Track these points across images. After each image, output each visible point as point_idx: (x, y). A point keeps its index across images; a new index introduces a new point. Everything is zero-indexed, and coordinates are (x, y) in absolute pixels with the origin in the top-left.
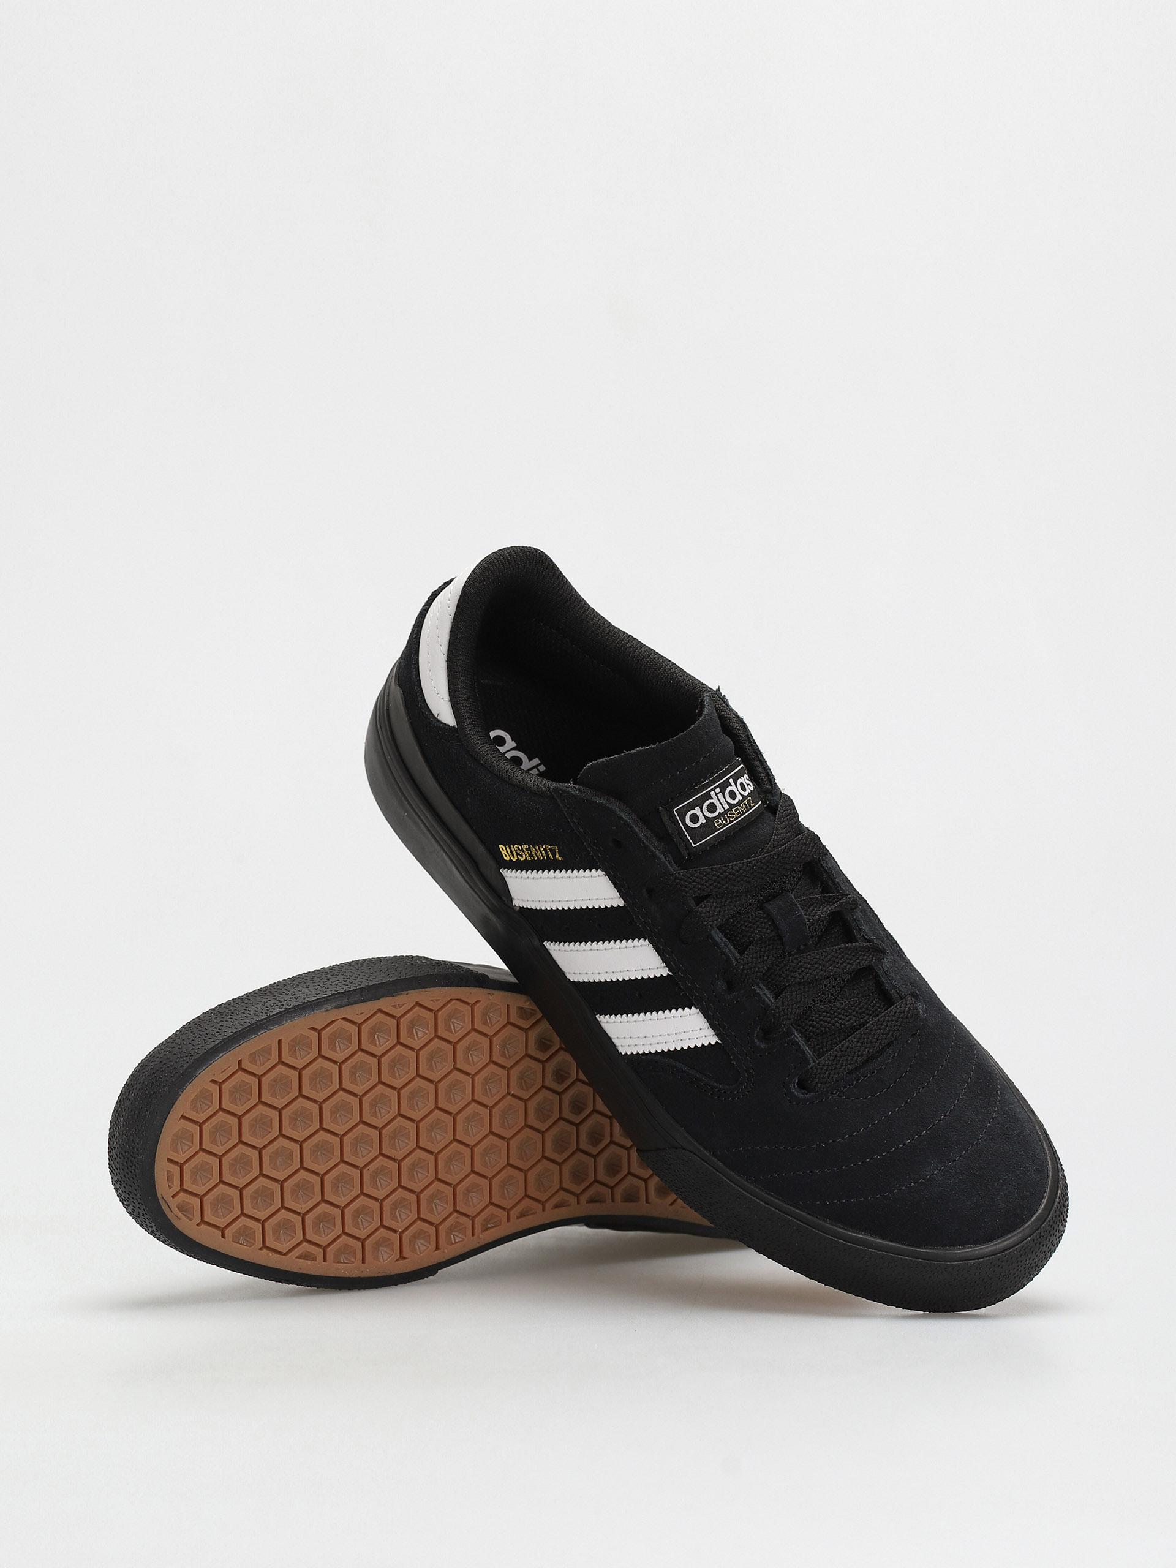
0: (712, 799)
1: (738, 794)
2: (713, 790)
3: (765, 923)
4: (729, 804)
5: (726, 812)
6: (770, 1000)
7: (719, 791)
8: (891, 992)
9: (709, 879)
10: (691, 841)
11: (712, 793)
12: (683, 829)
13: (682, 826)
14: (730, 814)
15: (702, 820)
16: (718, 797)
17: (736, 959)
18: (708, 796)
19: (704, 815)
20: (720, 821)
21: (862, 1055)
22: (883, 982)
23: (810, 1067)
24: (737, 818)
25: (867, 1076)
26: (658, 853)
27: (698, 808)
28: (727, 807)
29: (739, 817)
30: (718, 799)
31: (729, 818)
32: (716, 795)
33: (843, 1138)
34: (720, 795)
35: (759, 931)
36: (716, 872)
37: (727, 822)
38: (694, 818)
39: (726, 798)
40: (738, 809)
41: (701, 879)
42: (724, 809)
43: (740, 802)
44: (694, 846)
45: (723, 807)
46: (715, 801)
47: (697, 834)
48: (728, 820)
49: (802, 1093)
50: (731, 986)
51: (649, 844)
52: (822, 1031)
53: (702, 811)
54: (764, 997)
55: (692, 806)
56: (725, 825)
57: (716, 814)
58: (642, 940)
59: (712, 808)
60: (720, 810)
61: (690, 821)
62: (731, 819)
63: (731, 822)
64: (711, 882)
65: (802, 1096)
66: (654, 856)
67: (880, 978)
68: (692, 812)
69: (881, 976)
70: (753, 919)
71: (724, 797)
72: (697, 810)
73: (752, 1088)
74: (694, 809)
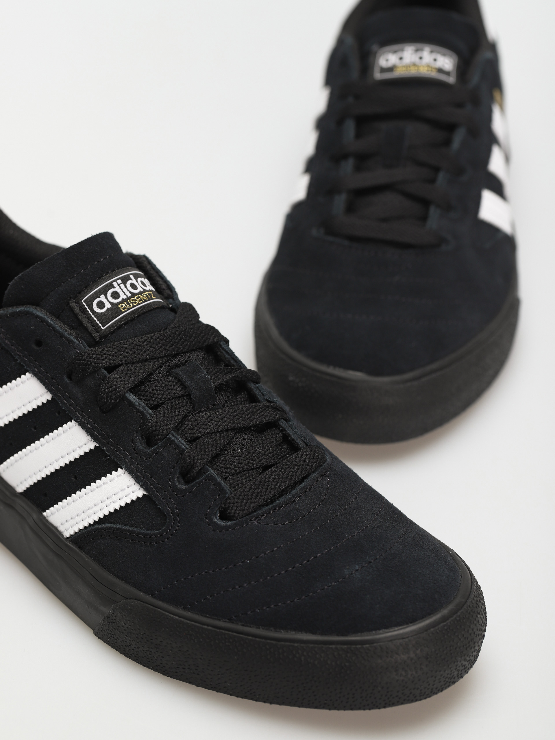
0: (115, 288)
1: (138, 286)
2: (115, 281)
3: (174, 386)
4: (130, 292)
5: (128, 298)
6: (185, 446)
7: (121, 282)
8: (297, 441)
9: (119, 351)
10: (100, 325)
11: (115, 284)
12: (92, 314)
13: (91, 313)
14: (133, 300)
15: (108, 306)
16: (120, 287)
17: (150, 415)
18: (111, 286)
19: (108, 301)
20: (124, 305)
21: (275, 488)
22: (289, 434)
23: (227, 496)
24: (139, 304)
25: (283, 506)
26: (72, 338)
27: (103, 296)
28: (129, 295)
29: (141, 303)
30: (120, 288)
31: (132, 303)
32: (118, 285)
33: (265, 554)
34: (122, 286)
35: (169, 392)
36: (124, 344)
37: (130, 306)
38: (101, 305)
39: (128, 288)
40: (139, 297)
41: (112, 351)
42: (127, 296)
43: (141, 293)
44: (103, 328)
45: (125, 294)
46: (117, 289)
47: (104, 318)
48: (131, 304)
49: (224, 523)
50: (149, 443)
51: (63, 332)
52: (236, 471)
53: (107, 298)
54: (179, 443)
55: (97, 295)
56: (129, 309)
57: (120, 300)
58: (69, 423)
59: (115, 295)
60: (123, 296)
61: (98, 307)
62: (134, 304)
63: (134, 306)
64: (119, 353)
65: (225, 524)
66: (70, 341)
67: (286, 431)
68: (97, 300)
69: (287, 430)
70: (163, 383)
71: (126, 287)
72: (102, 298)
73: (178, 526)
74: (100, 297)
